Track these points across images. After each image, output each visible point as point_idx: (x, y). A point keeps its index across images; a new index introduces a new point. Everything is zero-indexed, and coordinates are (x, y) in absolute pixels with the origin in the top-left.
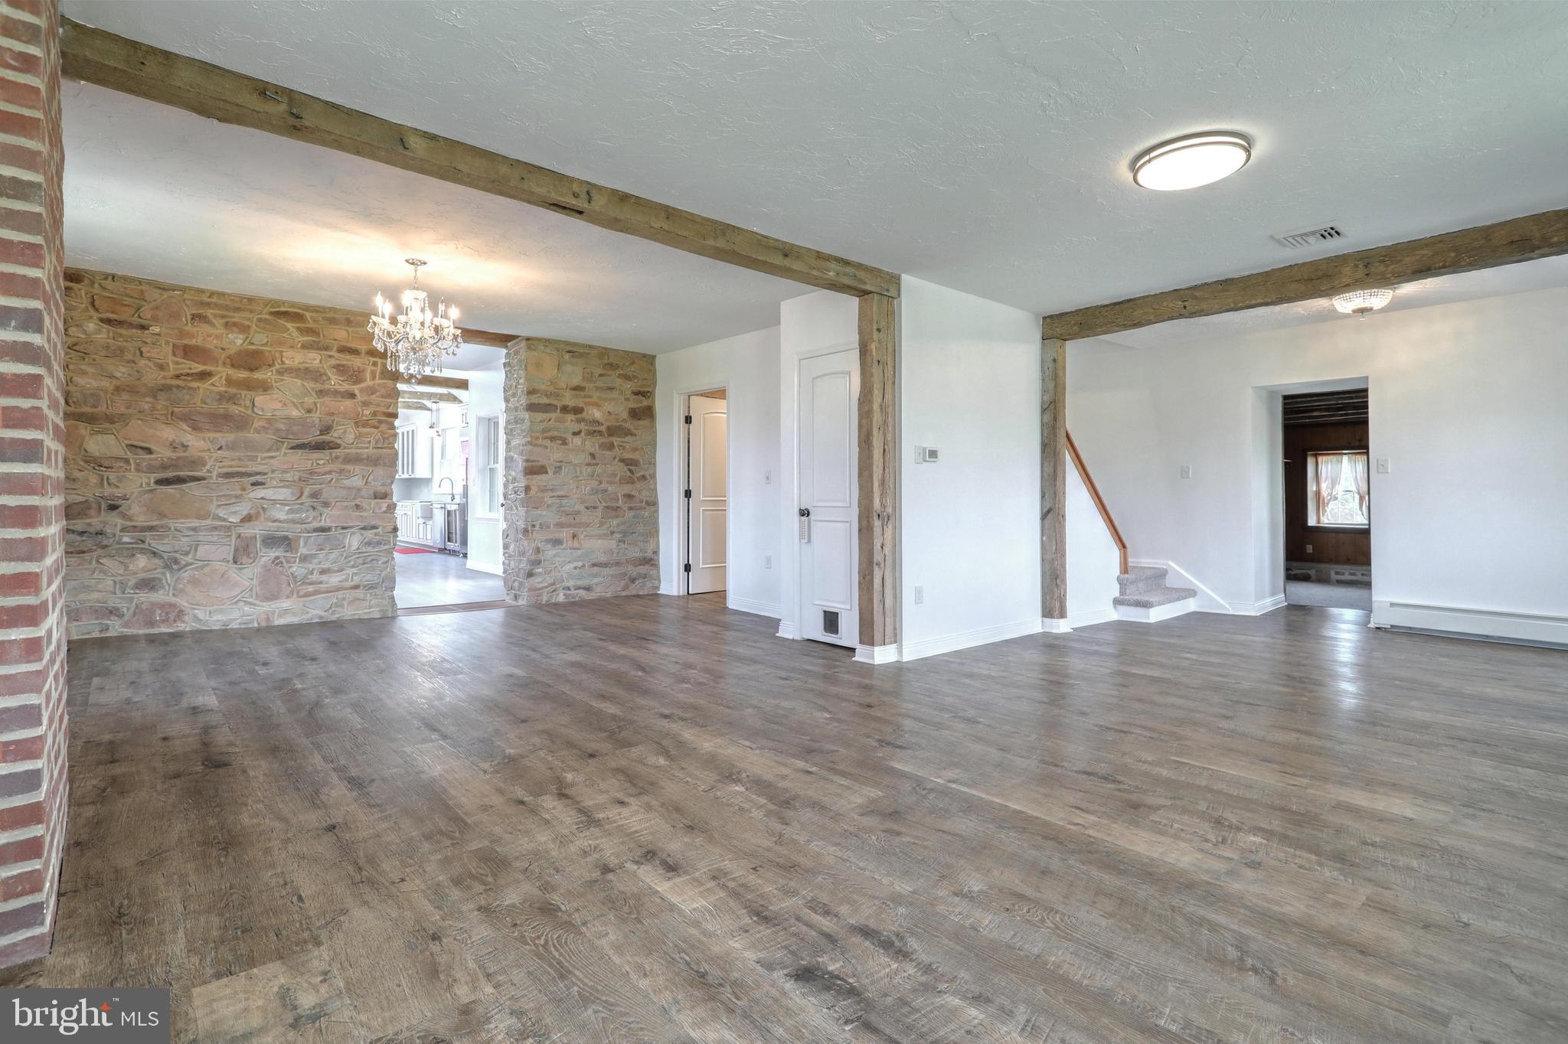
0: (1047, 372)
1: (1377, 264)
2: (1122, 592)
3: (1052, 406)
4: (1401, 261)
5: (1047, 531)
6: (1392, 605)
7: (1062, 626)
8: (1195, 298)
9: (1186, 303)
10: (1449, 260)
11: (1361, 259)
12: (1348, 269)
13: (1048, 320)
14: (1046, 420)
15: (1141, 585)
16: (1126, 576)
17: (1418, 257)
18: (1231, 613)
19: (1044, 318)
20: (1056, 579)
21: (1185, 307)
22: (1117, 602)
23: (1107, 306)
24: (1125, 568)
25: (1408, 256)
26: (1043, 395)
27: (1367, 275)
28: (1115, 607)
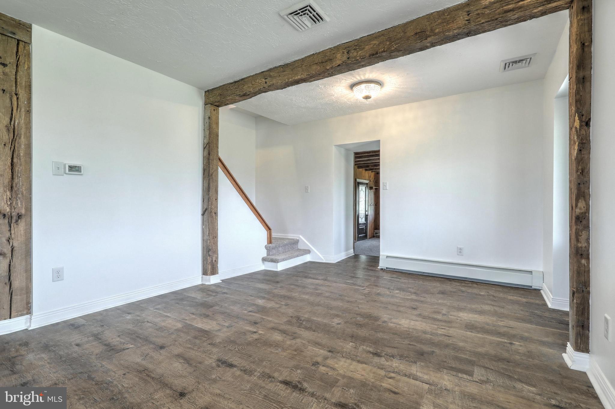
0: (206, 125)
1: (353, 51)
2: (268, 255)
3: (208, 146)
4: (364, 48)
5: (205, 223)
6: (387, 257)
7: (214, 280)
8: (270, 76)
9: (266, 80)
10: (386, 47)
11: (346, 48)
12: (339, 55)
13: (207, 93)
14: (205, 155)
15: (280, 249)
16: (270, 245)
17: (372, 46)
18: (324, 261)
19: (206, 92)
20: (209, 251)
21: (266, 82)
22: (264, 260)
23: (232, 83)
24: (270, 240)
25: (367, 45)
26: (204, 139)
27: (348, 58)
28: (263, 263)
